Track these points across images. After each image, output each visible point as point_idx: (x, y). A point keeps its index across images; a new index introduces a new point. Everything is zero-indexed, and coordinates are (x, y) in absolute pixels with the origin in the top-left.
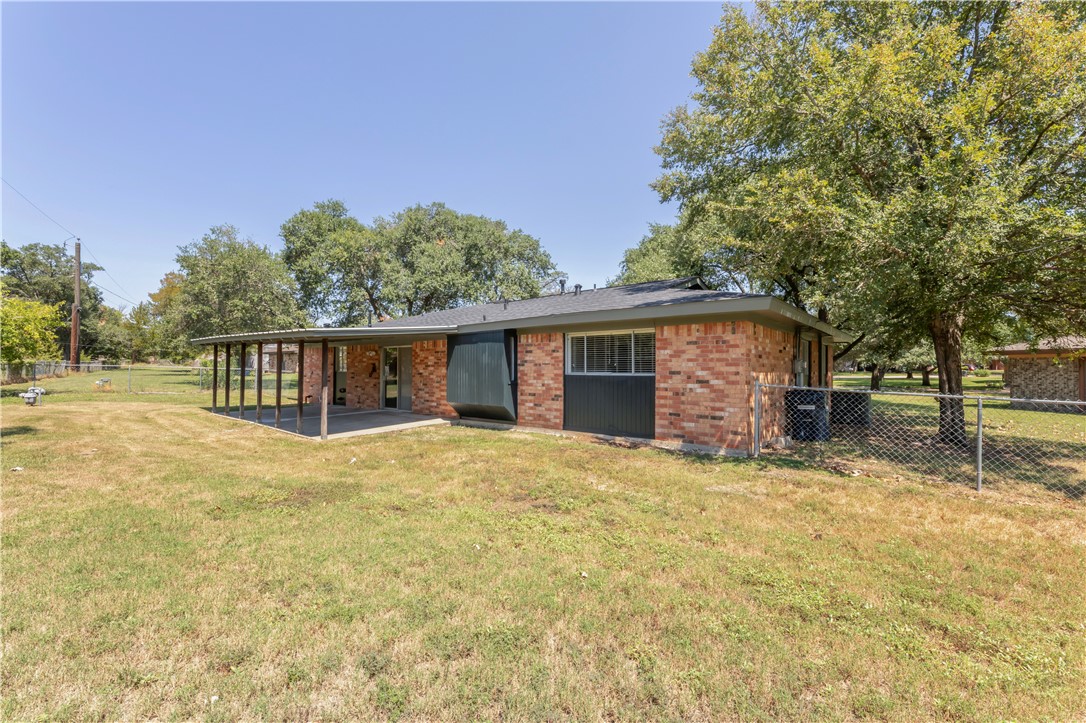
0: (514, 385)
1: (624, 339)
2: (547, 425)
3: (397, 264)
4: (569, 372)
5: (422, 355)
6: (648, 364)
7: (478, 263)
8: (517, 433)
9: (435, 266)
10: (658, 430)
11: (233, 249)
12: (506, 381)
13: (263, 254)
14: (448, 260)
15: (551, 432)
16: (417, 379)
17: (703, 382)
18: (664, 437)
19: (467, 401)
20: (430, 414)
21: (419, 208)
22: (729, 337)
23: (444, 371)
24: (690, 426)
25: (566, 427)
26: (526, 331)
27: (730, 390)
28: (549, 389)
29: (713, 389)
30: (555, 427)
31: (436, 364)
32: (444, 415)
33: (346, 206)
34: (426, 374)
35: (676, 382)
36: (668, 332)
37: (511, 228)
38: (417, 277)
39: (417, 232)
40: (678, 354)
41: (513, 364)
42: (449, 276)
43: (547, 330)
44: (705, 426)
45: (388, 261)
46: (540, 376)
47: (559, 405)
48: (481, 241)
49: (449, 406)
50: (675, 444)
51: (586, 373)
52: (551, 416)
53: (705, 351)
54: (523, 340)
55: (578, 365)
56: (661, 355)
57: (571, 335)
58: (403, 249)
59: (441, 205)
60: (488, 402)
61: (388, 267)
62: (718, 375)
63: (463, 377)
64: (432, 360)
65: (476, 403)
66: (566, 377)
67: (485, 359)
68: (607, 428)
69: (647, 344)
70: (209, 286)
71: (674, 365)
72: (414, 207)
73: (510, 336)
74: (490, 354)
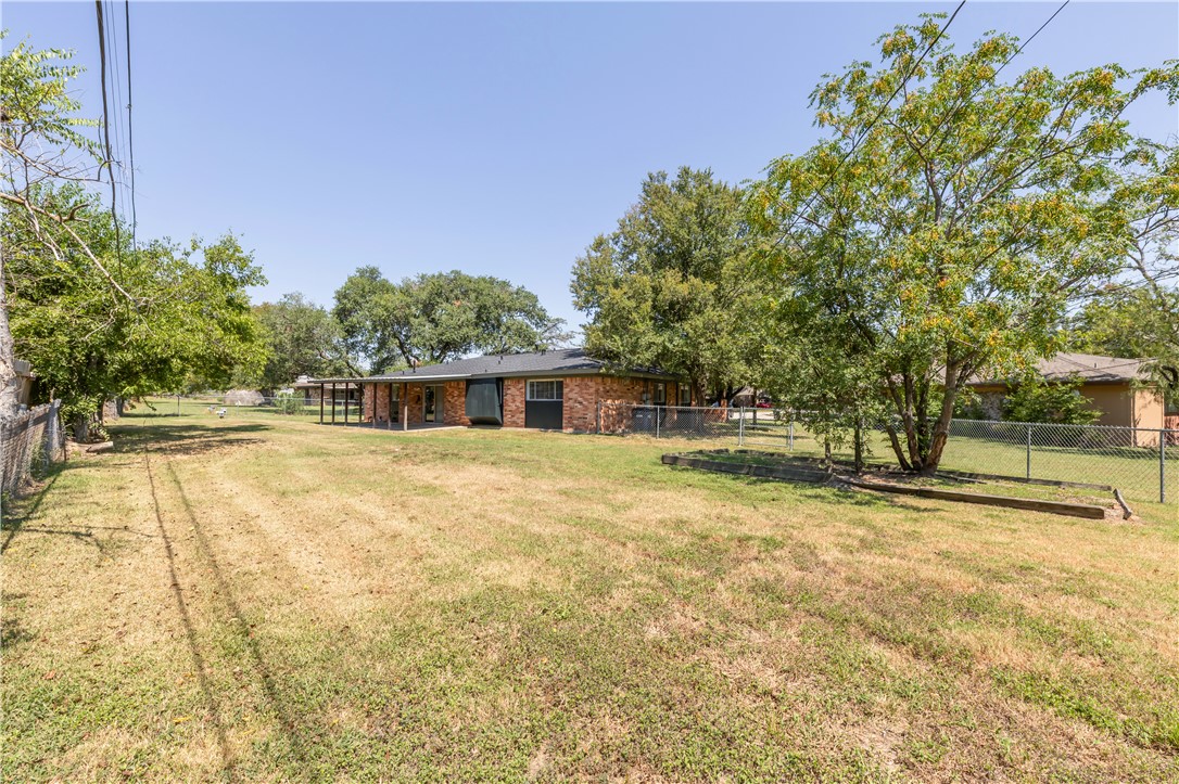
0: (501, 407)
1: (552, 383)
2: (517, 426)
3: (423, 319)
4: (528, 399)
5: (450, 390)
6: (560, 395)
7: (487, 320)
8: (503, 429)
9: (453, 322)
10: (564, 425)
11: (301, 311)
12: (497, 404)
13: (321, 313)
14: (464, 317)
15: (519, 429)
16: (447, 404)
17: (580, 403)
18: (567, 428)
19: (476, 415)
20: (455, 424)
21: (441, 275)
22: (590, 383)
23: (463, 399)
24: (575, 422)
25: (526, 426)
26: (508, 378)
27: (590, 406)
28: (518, 408)
29: (584, 406)
30: (521, 427)
31: (459, 396)
32: (463, 424)
33: (380, 270)
34: (452, 401)
35: (571, 403)
36: (568, 380)
37: (515, 286)
38: (440, 330)
39: (439, 295)
40: (571, 390)
41: (501, 395)
42: (465, 330)
43: (519, 378)
44: (581, 422)
45: (415, 316)
46: (514, 401)
47: (523, 416)
48: (489, 303)
49: (466, 419)
50: (571, 430)
51: (535, 399)
52: (519, 421)
53: (581, 389)
54: (506, 383)
55: (532, 397)
56: (566, 390)
57: (529, 381)
58: (428, 309)
59: (457, 273)
60: (488, 415)
61: (417, 321)
62: (586, 400)
63: (474, 402)
64: (456, 393)
65: (481, 416)
66: (526, 402)
67: (486, 393)
68: (545, 426)
69: (560, 385)
70: (286, 338)
71: (570, 395)
72: (436, 274)
73: (499, 381)
74: (489, 390)
